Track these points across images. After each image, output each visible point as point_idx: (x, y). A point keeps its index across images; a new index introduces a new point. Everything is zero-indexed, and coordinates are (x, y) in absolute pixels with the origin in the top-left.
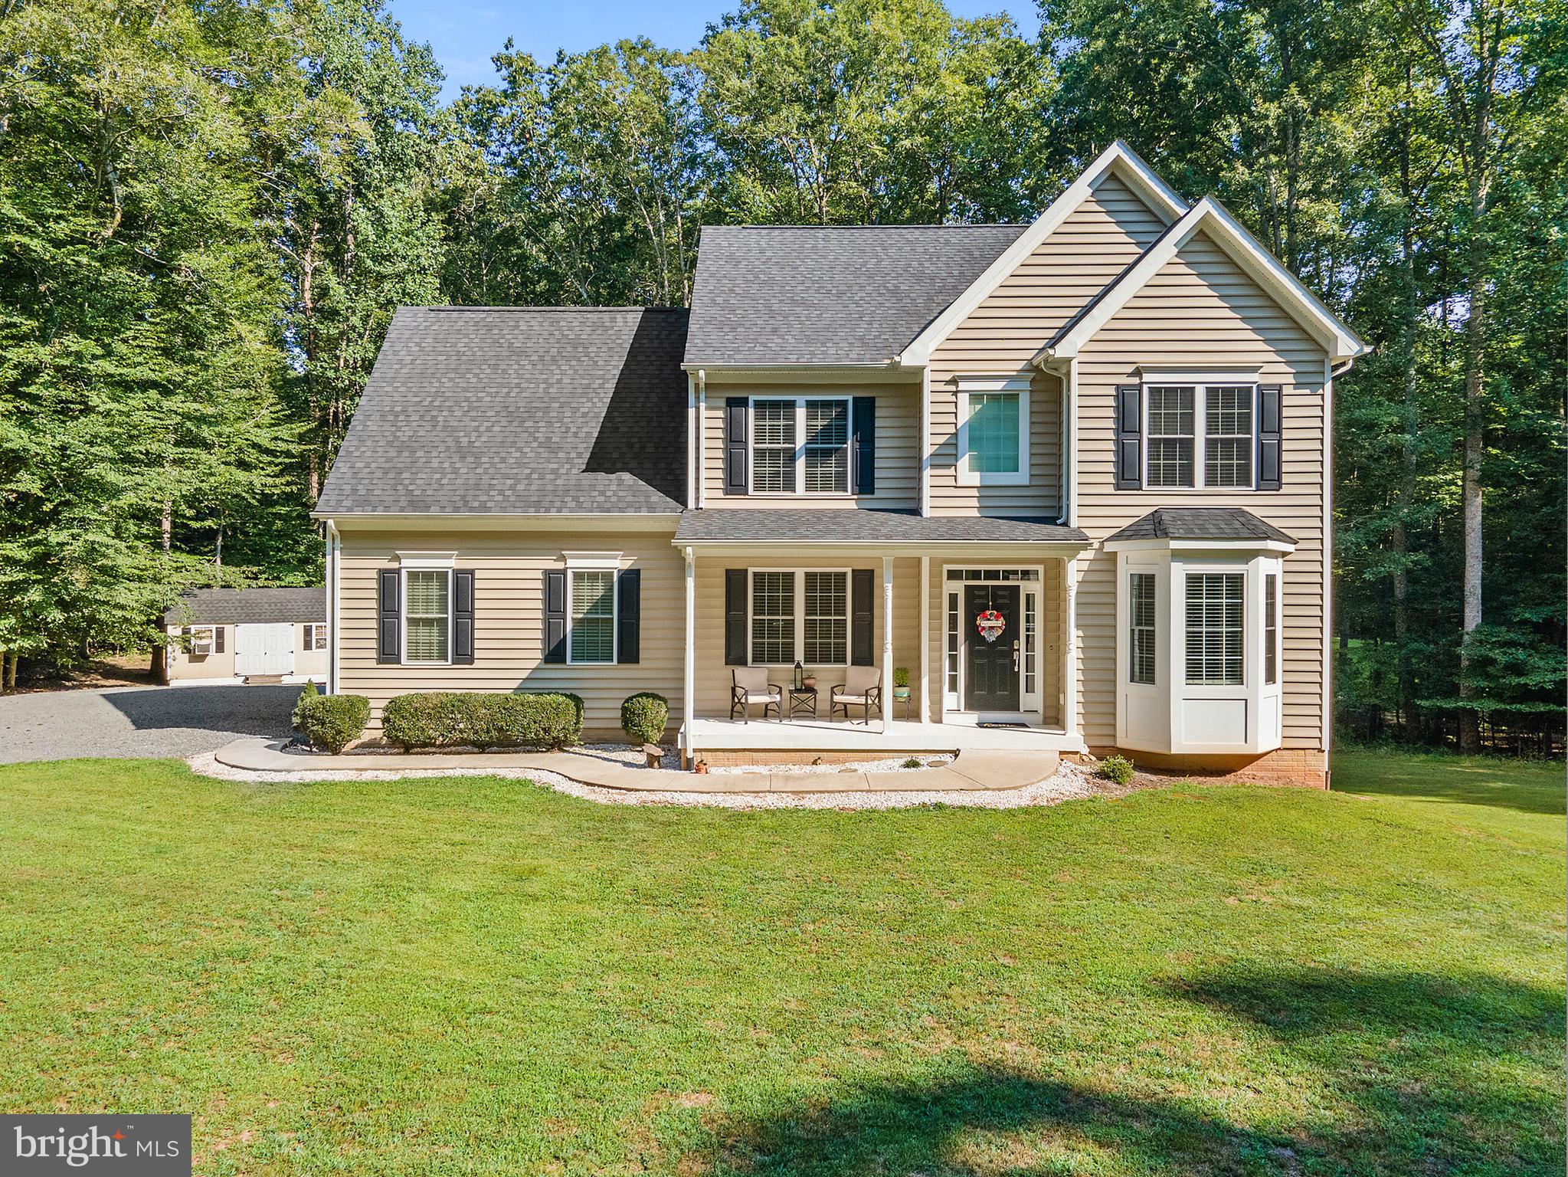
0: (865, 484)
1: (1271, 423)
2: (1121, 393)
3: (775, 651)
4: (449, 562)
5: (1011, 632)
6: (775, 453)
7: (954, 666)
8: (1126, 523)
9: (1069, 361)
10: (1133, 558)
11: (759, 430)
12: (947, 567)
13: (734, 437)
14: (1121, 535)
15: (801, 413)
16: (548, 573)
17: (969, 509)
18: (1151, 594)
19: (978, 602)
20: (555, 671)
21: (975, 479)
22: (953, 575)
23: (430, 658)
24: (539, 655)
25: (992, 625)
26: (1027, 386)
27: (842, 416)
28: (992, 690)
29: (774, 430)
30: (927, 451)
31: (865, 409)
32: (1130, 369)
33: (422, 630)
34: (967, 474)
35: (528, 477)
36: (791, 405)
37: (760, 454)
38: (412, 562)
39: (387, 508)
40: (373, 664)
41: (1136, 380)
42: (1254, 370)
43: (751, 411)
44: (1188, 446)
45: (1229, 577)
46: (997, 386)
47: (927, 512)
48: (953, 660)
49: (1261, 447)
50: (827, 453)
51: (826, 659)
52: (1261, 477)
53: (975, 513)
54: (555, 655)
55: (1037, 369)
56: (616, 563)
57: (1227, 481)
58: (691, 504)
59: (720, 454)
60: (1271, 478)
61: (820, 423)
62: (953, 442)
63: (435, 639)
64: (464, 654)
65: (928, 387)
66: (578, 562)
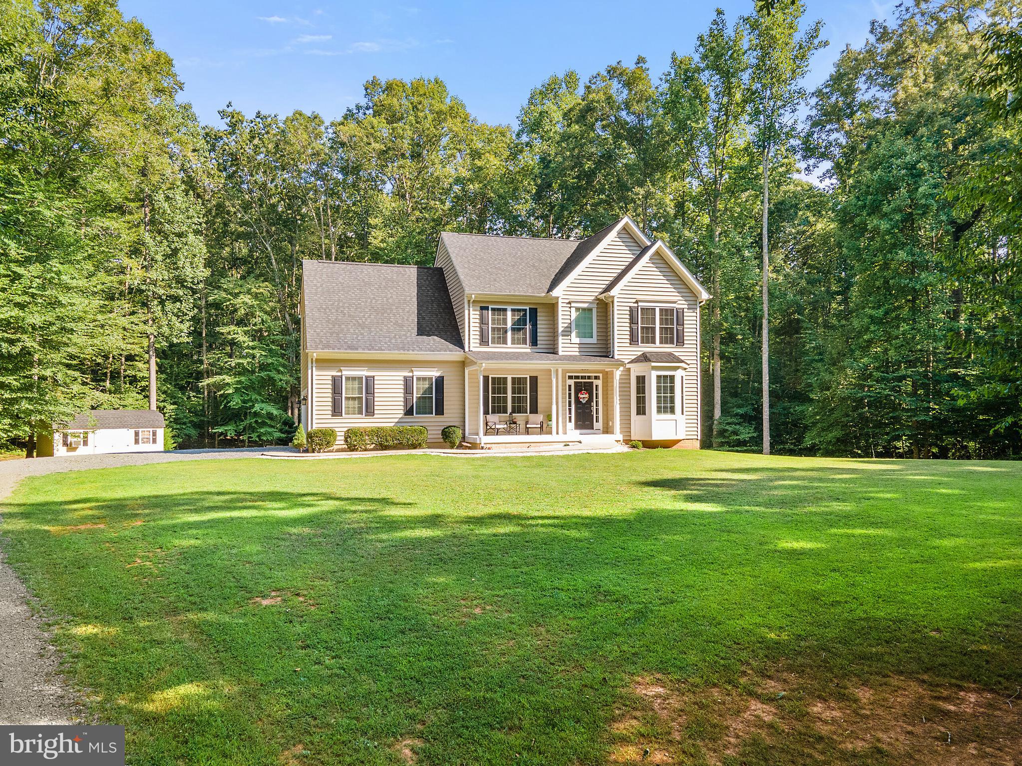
0: (534, 342)
1: (681, 322)
2: (631, 310)
3: (499, 409)
4: (363, 372)
5: (590, 400)
6: (499, 329)
7: (570, 413)
8: (633, 357)
9: (613, 297)
10: (637, 370)
11: (493, 320)
12: (568, 374)
13: (483, 321)
14: (632, 362)
15: (509, 313)
16: (405, 378)
17: (575, 351)
18: (644, 383)
19: (579, 388)
20: (409, 419)
21: (577, 340)
22: (570, 377)
23: (354, 414)
24: (402, 412)
25: (584, 397)
26: (595, 306)
27: (525, 315)
28: (584, 422)
29: (498, 320)
30: (560, 329)
31: (534, 312)
32: (634, 301)
33: (351, 402)
34: (575, 339)
35: (395, 337)
36: (505, 310)
37: (493, 329)
38: (347, 372)
39: (339, 349)
40: (330, 417)
41: (636, 305)
42: (675, 302)
43: (490, 312)
44: (653, 329)
45: (670, 376)
46: (585, 305)
47: (561, 353)
48: (570, 410)
49: (677, 330)
50: (519, 330)
51: (519, 412)
52: (677, 341)
53: (577, 354)
54: (409, 412)
55: (598, 299)
56: (434, 373)
57: (666, 343)
58: (467, 349)
59: (478, 329)
60: (680, 342)
61: (517, 318)
62: (569, 327)
63: (357, 406)
64: (370, 411)
65: (560, 305)
66: (418, 373)
